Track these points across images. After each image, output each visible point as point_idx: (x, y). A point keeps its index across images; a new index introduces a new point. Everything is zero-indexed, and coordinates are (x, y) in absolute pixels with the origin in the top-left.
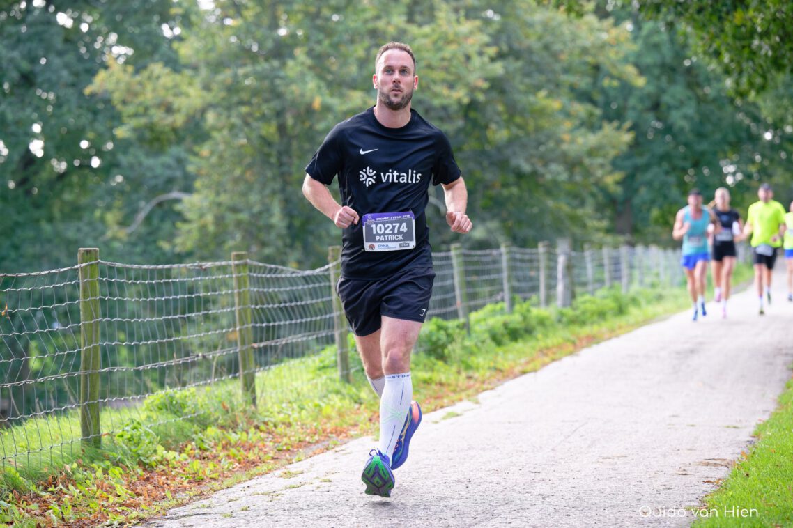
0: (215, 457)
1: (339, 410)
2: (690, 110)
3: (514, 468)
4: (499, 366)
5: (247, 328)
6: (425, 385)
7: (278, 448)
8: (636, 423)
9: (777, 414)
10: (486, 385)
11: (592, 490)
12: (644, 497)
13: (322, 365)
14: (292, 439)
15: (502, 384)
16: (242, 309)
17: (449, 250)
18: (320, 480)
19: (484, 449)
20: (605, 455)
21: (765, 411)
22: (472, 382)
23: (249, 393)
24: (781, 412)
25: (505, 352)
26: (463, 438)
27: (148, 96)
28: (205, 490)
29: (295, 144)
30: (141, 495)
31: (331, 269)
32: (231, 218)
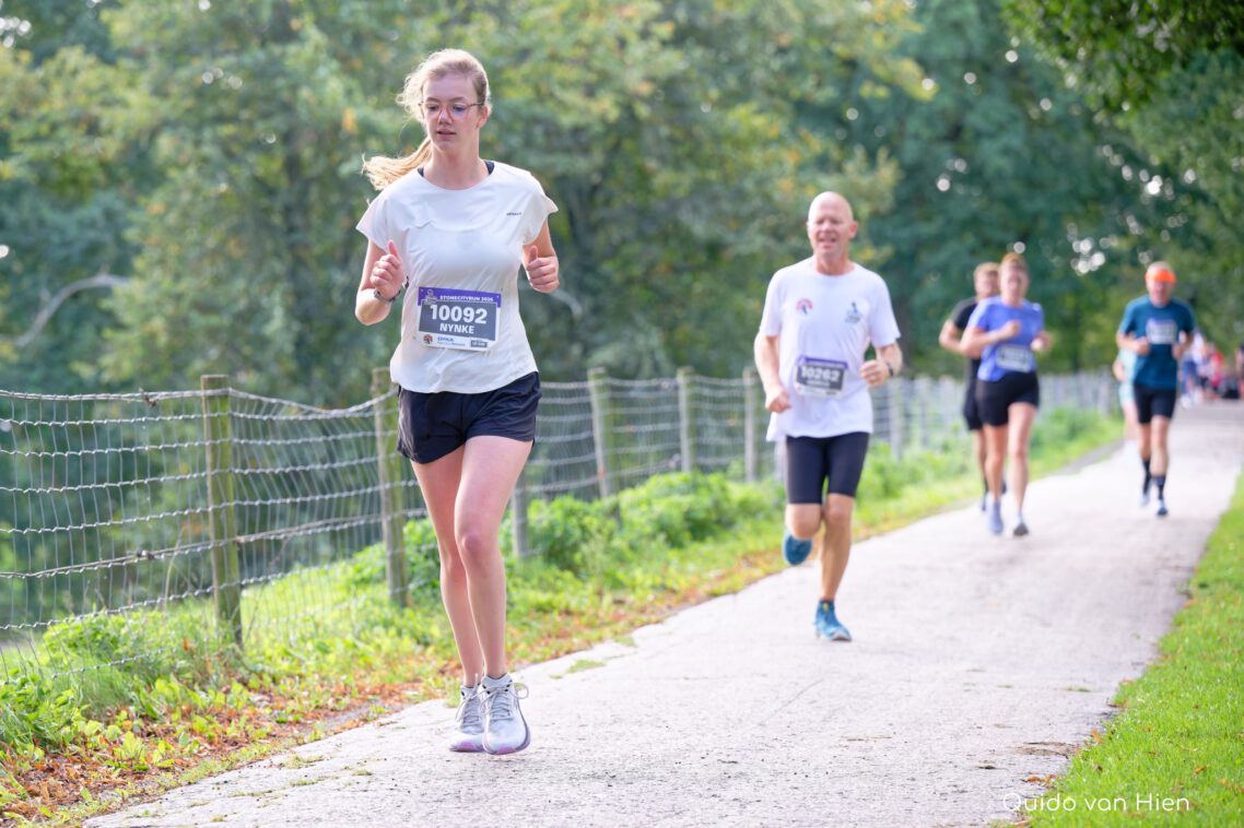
0: (167, 732)
1: (388, 655)
2: (1015, 140)
3: (692, 754)
4: (670, 583)
5: (227, 508)
6: (540, 614)
7: (278, 719)
8: (909, 681)
9: (1158, 668)
10: (645, 615)
11: (828, 793)
12: (918, 806)
13: (358, 577)
14: (305, 702)
15: (676, 614)
16: (219, 474)
17: (585, 379)
18: (351, 772)
19: (640, 723)
20: (853, 735)
21: (1136, 664)
22: (622, 610)
23: (230, 622)
24: (1163, 665)
25: (683, 559)
26: (604, 704)
27: (56, 104)
28: (149, 788)
29: (314, 193)
30: (37, 795)
31: (375, 408)
32: (200, 321)
